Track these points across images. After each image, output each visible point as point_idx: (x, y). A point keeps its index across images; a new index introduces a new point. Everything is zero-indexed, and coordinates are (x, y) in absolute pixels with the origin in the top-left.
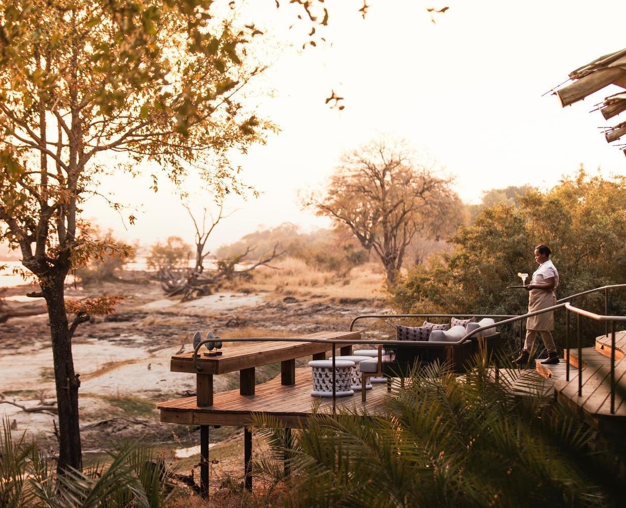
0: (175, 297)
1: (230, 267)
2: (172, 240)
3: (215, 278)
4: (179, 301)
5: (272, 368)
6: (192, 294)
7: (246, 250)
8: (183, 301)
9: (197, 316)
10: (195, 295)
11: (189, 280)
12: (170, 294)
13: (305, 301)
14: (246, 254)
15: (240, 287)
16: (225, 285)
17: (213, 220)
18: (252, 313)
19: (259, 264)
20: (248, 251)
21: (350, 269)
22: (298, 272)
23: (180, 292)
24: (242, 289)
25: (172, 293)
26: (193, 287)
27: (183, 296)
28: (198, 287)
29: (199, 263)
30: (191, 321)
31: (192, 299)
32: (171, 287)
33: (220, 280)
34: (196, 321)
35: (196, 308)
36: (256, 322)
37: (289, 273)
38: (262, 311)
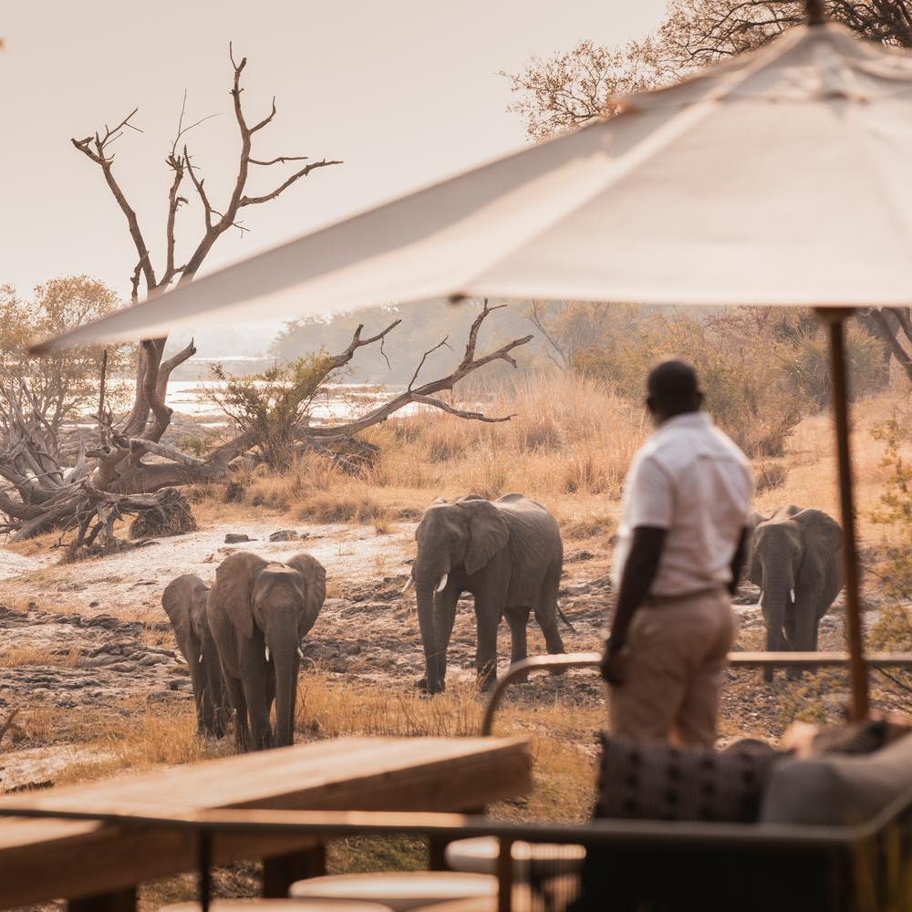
0: (40, 539)
1: (281, 410)
2: (68, 298)
3: (217, 457)
4: (57, 556)
5: (381, 856)
6: (109, 525)
7: (350, 341)
8: (71, 558)
9: (106, 623)
10: (122, 530)
11: (108, 465)
12: (27, 527)
13: (585, 556)
14: (350, 355)
15: (320, 496)
16: (251, 490)
17: (208, 210)
18: (353, 611)
19: (407, 398)
20: (358, 343)
21: (791, 420)
22: (581, 432)
23: (61, 520)
24: (324, 506)
25: (36, 522)
26: (115, 498)
27: (72, 535)
28: (136, 498)
29: (151, 393)
30: (80, 644)
31: (114, 548)
32: (32, 496)
33: (234, 468)
34: (99, 646)
35: (122, 587)
36: (357, 652)
37: (539, 439)
38: (394, 604)
